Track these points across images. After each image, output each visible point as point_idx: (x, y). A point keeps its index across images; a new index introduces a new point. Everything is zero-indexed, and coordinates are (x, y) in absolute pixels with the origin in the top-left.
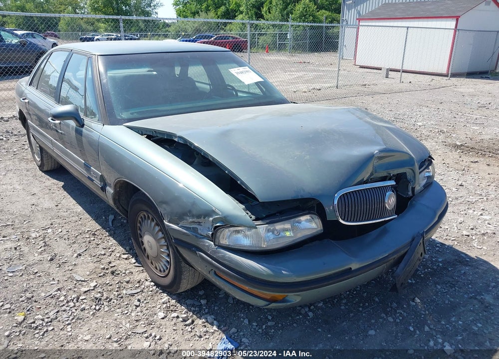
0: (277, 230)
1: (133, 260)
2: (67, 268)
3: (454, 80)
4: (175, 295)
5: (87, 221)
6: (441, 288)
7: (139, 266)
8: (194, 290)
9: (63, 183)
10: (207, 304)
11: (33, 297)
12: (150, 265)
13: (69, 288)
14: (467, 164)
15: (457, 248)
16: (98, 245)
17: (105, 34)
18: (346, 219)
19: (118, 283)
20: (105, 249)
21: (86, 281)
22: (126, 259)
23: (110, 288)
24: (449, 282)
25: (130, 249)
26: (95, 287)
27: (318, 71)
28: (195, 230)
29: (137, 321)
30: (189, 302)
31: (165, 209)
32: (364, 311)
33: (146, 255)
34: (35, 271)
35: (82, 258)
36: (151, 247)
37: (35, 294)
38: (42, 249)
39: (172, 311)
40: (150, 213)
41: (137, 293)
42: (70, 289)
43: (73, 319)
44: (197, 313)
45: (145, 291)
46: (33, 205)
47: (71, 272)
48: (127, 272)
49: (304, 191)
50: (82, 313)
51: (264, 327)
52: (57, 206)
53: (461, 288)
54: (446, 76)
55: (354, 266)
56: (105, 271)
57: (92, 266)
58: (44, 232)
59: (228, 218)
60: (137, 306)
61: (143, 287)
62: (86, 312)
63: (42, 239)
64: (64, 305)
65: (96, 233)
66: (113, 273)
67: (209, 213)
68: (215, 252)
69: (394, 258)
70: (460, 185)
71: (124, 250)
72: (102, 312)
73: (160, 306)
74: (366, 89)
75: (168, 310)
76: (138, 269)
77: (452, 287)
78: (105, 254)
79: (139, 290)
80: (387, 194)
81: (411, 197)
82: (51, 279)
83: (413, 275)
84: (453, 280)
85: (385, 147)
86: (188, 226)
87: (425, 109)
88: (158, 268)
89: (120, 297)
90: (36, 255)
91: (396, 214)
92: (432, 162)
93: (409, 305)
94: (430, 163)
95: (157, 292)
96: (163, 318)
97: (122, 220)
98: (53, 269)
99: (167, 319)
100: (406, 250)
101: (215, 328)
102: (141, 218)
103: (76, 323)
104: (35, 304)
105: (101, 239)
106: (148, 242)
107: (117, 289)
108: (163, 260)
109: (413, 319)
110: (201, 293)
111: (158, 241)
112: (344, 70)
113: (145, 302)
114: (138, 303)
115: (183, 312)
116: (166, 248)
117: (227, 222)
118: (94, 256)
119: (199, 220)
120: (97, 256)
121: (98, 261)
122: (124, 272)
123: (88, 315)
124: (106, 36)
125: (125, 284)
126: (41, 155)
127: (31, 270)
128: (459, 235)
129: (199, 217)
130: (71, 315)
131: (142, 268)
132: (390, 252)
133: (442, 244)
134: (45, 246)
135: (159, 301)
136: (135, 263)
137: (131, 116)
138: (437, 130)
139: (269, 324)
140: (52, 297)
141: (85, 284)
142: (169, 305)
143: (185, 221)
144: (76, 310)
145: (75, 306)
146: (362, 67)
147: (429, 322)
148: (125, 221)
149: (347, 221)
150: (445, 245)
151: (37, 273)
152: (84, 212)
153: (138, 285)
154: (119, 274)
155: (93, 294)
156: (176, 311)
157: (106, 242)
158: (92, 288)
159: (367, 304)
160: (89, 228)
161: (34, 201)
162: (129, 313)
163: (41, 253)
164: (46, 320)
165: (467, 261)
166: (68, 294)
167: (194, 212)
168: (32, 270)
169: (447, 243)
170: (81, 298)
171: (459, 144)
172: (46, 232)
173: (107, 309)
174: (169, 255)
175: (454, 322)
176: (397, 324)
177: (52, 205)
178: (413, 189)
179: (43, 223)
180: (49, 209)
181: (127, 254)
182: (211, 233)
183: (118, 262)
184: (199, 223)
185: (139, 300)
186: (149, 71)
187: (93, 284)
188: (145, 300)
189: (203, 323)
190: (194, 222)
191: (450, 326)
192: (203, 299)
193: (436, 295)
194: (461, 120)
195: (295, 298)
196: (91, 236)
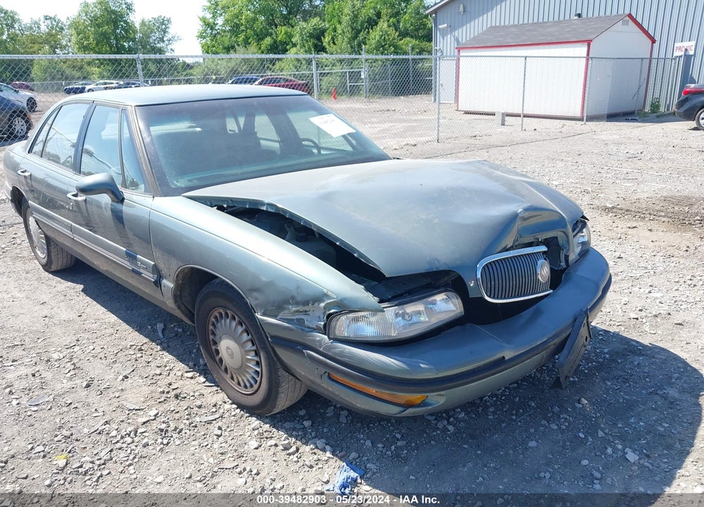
0: (408, 314)
1: (202, 379)
2: (112, 395)
3: (592, 125)
4: (267, 417)
5: (127, 332)
6: (612, 384)
7: (212, 386)
8: (292, 408)
9: (82, 286)
10: (312, 426)
11: (72, 435)
12: (229, 381)
13: (121, 419)
14: (624, 230)
15: (625, 335)
16: (149, 363)
17: (101, 81)
18: (492, 296)
19: (187, 409)
20: (160, 367)
21: (143, 409)
22: (192, 378)
23: (177, 416)
24: (620, 376)
25: (195, 365)
26: (156, 415)
27: (410, 121)
28: (301, 322)
29: (222, 454)
30: (287, 425)
31: (257, 299)
32: (518, 420)
33: (223, 368)
34: (69, 402)
35: (130, 381)
36: (232, 356)
37: (73, 431)
38: (72, 373)
39: (267, 438)
40: (229, 309)
41: (215, 420)
42: (122, 421)
43: (134, 458)
44: (301, 439)
45: (226, 416)
46: (46, 317)
47: (118, 400)
48: (197, 394)
49: (439, 262)
50: (145, 450)
51: (393, 448)
52: (81, 316)
53: (636, 383)
54: (581, 119)
55: (508, 354)
56: (165, 395)
57: (146, 390)
58: (68, 351)
59: (346, 302)
60: (219, 436)
61: (222, 411)
62: (151, 448)
63: (68, 360)
64: (118, 442)
65: (143, 348)
66: (177, 397)
67: (319, 297)
68: (329, 348)
69: (555, 344)
70: (619, 258)
71: (186, 367)
72: (172, 447)
73: (249, 433)
74: (477, 142)
75: (261, 437)
76: (210, 389)
77: (625, 383)
78: (160, 374)
79: (217, 416)
80: (539, 262)
81: (565, 269)
82: (93, 410)
83: (575, 371)
84: (625, 373)
85: (529, 204)
86: (290, 317)
87: (560, 164)
88: (242, 384)
89: (193, 427)
90: (65, 381)
91: (551, 288)
92: (585, 223)
93: (574, 408)
94: (584, 225)
95: (242, 416)
96: (257, 448)
97: (176, 329)
98: (93, 397)
99: (262, 448)
100: (568, 333)
101: (328, 454)
102: (216, 317)
103: (140, 463)
104: (77, 443)
105: (151, 355)
106: (228, 348)
107: (186, 417)
108: (250, 371)
109: (582, 424)
110: (302, 413)
111: (242, 345)
112: (444, 118)
113: (229, 430)
114: (219, 432)
115: (283, 439)
116: (253, 353)
117: (344, 307)
118: (146, 377)
119: (306, 308)
120: (151, 377)
121: (153, 384)
122: (192, 394)
123: (154, 452)
124: (101, 84)
125: (197, 409)
126: (48, 249)
127: (62, 401)
128: (625, 318)
129: (306, 303)
130: (130, 453)
131: (216, 388)
132: (549, 336)
133: (606, 331)
134: (74, 369)
135: (247, 427)
136: (204, 382)
137: (190, 184)
138: (579, 190)
139: (399, 444)
140: (100, 433)
141: (142, 413)
142: (261, 432)
143: (286, 311)
144: (136, 446)
145: (133, 442)
146: (467, 113)
147: (602, 426)
148: (180, 330)
149: (494, 298)
150: (609, 332)
151: (71, 404)
152: (121, 321)
153: (214, 410)
154: (185, 397)
155: (155, 425)
156: (272, 437)
157: (159, 358)
158: (153, 418)
159: (521, 411)
160: (131, 341)
161: (45, 312)
162: (210, 445)
163: (71, 379)
164: (98, 462)
165: (640, 349)
166: (121, 427)
167: (299, 298)
168: (64, 400)
169: (612, 330)
170: (139, 431)
171: (611, 206)
172: (72, 350)
173: (178, 442)
174: (258, 364)
175: (633, 423)
176: (562, 432)
177: (73, 316)
178: (567, 257)
179: (66, 340)
180: (69, 321)
181: (191, 371)
182: (323, 323)
183: (181, 382)
184: (306, 311)
185: (220, 428)
186: (190, 127)
187: (153, 412)
188: (228, 427)
189: (312, 449)
190: (298, 311)
191: (630, 429)
192: (306, 420)
193: (608, 394)
194: (608, 175)
195: (438, 399)
196: (137, 351)
